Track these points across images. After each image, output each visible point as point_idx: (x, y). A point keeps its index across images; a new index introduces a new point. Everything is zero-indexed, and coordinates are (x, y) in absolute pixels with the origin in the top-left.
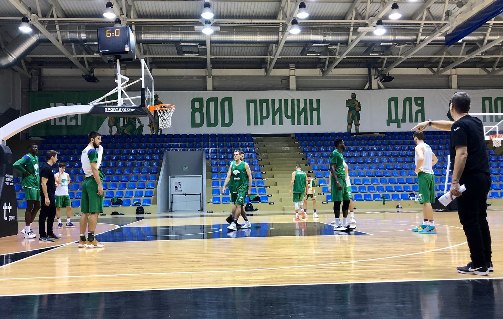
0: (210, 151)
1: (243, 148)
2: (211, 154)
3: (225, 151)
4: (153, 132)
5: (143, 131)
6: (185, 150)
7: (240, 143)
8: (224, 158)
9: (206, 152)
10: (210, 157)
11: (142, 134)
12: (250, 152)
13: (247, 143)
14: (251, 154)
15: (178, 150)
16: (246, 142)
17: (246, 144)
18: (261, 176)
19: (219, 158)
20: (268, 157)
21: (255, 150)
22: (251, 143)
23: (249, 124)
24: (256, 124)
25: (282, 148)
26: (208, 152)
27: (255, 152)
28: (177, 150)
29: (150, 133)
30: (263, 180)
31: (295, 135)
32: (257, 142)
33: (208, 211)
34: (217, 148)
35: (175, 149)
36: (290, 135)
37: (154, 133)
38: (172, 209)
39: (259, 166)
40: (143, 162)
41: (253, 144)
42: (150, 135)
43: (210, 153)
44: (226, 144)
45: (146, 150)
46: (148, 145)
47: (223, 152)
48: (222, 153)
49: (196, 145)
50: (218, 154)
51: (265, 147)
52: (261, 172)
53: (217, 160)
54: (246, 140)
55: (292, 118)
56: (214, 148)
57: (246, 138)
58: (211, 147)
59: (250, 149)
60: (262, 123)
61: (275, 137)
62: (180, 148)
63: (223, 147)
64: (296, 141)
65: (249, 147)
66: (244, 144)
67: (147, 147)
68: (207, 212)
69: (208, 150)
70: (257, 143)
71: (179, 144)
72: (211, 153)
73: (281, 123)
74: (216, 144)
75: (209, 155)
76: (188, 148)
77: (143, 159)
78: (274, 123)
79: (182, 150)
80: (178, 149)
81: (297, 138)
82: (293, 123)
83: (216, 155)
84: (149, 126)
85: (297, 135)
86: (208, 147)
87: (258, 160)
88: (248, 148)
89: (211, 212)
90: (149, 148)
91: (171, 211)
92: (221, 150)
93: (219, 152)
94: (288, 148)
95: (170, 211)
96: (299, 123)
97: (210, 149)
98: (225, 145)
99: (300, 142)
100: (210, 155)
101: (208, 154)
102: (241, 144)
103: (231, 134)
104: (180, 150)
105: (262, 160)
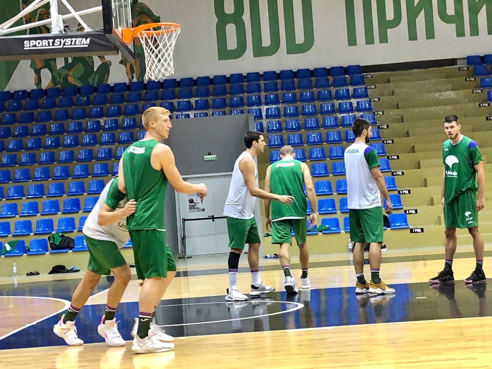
0: (264, 113)
1: (341, 101)
2: (268, 120)
3: (300, 109)
4: (133, 77)
5: (108, 74)
6: (206, 115)
7: (333, 90)
8: (299, 128)
9: (255, 117)
10: (265, 125)
11: (108, 83)
12: (358, 110)
13: (351, 89)
14: (361, 113)
15: (192, 116)
16: (347, 85)
17: (348, 91)
18: (388, 164)
19: (286, 129)
20: (402, 118)
21: (370, 104)
22: (360, 88)
23: (352, 41)
24: (370, 40)
25: (437, 95)
26: (261, 117)
27: (370, 109)
28: (188, 116)
29: (127, 81)
30: (393, 174)
31: (466, 61)
32: (375, 83)
33: (268, 256)
34: (281, 106)
35: (184, 113)
36: (453, 62)
37: (135, 80)
38: (185, 252)
39: (383, 141)
40: (113, 147)
41: (366, 89)
42: (126, 83)
43: (264, 117)
44: (301, 94)
45: (120, 118)
46: (123, 109)
47: (296, 114)
48: (291, 115)
49: (231, 100)
50: (282, 119)
51: (393, 95)
52: (388, 157)
53: (280, 134)
54: (348, 81)
55: (458, 19)
56: (274, 106)
57: (347, 76)
58: (267, 104)
59: (358, 103)
60: (384, 39)
61: (416, 70)
62: (195, 110)
63: (294, 100)
64: (470, 76)
65: (355, 97)
66: (342, 90)
67: (119, 113)
68: (266, 257)
69: (260, 111)
70: (374, 87)
71: (193, 100)
72: (268, 116)
73: (430, 34)
74: (277, 96)
75: (261, 125)
76: (214, 107)
77: (113, 142)
78: (413, 36)
79: (200, 114)
80: (191, 114)
81: (471, 68)
82: (460, 33)
83: (279, 123)
84: (121, 62)
85: (470, 60)
86: (259, 103)
87: (379, 127)
88: (354, 101)
89: (274, 258)
90: (126, 114)
91: (184, 258)
92: (291, 109)
93: (285, 115)
94: (451, 94)
95: (180, 258)
96: (475, 31)
97: (264, 108)
98: (298, 96)
99: (479, 78)
100: (265, 122)
101: (260, 121)
102: (337, 91)
103: (312, 68)
104: (195, 114)
105: (388, 126)
